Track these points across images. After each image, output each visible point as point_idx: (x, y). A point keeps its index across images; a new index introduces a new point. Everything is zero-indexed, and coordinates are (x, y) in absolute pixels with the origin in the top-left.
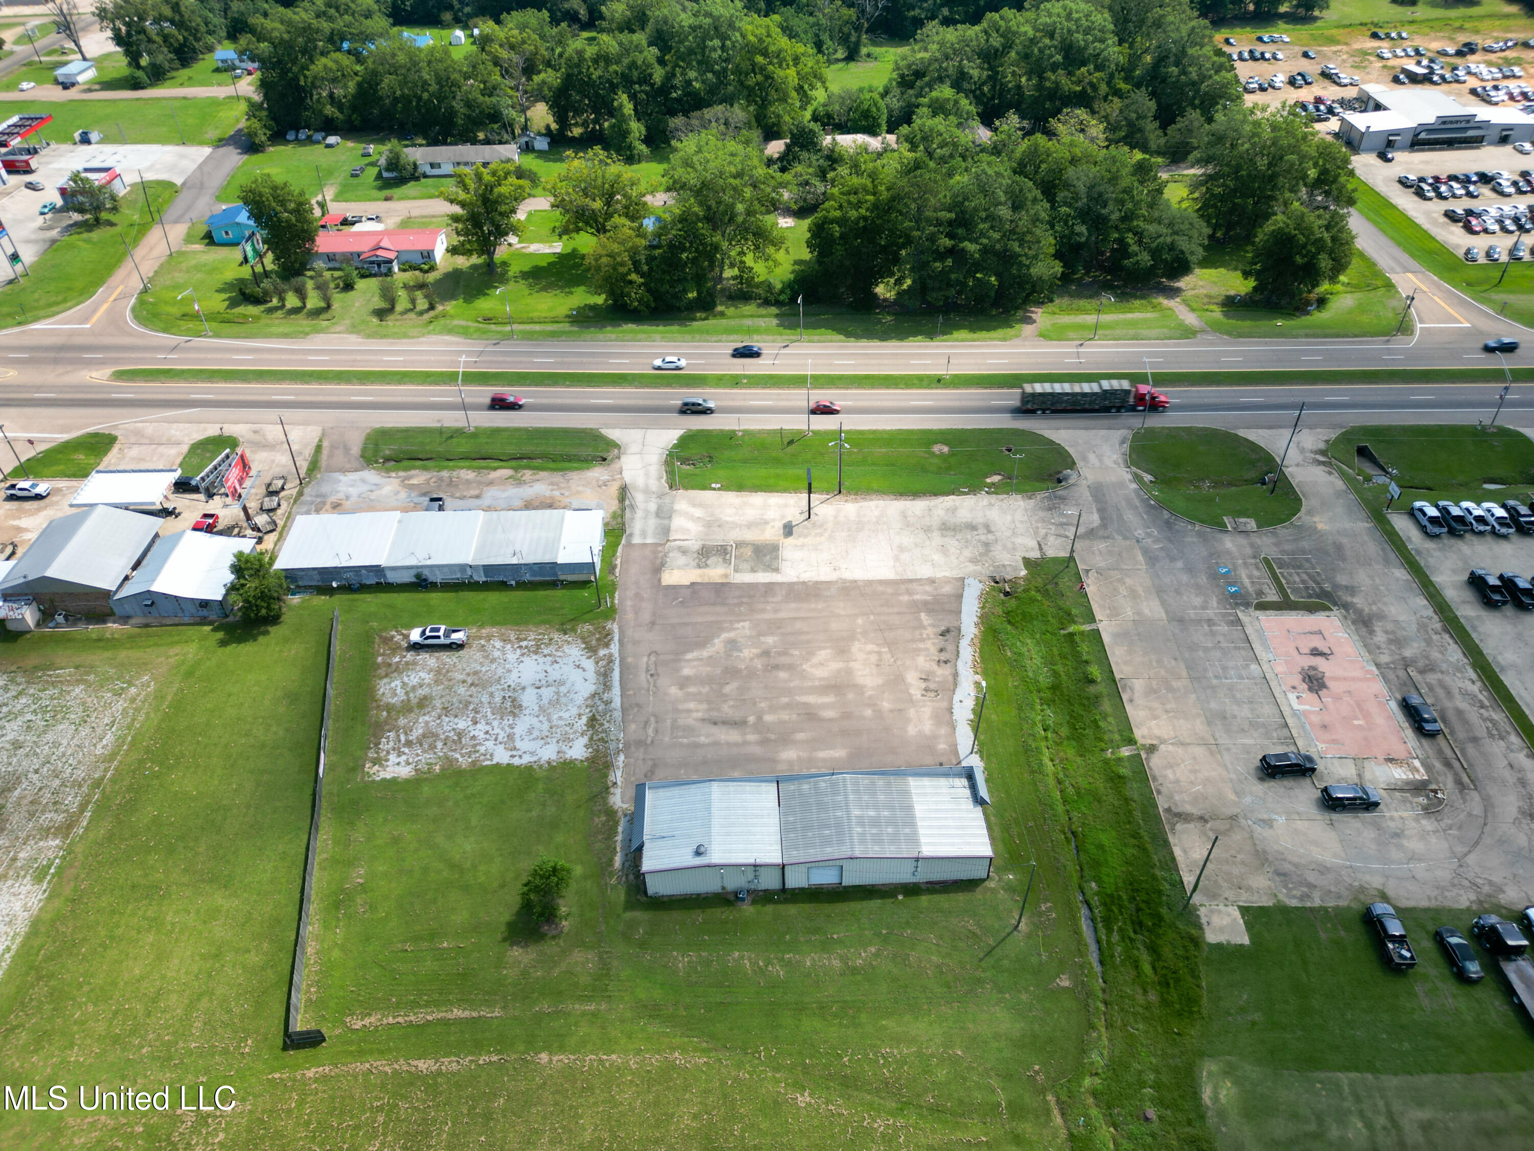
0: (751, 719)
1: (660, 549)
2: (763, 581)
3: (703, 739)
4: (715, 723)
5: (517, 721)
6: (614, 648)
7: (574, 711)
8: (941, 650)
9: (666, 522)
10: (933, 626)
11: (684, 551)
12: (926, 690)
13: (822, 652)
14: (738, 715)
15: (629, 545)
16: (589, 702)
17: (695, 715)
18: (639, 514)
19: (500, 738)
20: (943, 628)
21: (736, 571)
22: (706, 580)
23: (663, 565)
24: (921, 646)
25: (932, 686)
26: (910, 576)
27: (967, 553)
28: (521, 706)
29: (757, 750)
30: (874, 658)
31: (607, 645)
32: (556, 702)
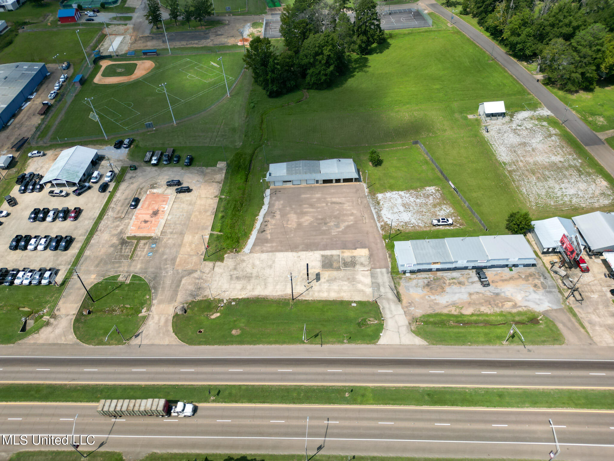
0: (329, 204)
1: (373, 266)
2: (328, 251)
3: (343, 199)
4: (340, 203)
5: (402, 202)
6: (379, 225)
7: (385, 206)
8: (266, 225)
9: (374, 281)
10: (267, 234)
11: (362, 264)
12: (275, 213)
13: (306, 224)
14: (333, 205)
15: (387, 268)
16: (381, 208)
17: (347, 205)
18: (387, 284)
19: (405, 197)
20: (264, 233)
21: (339, 256)
22: (351, 251)
23: (370, 258)
24: (273, 227)
25: (273, 214)
26: (270, 254)
27: (244, 264)
28: (403, 206)
29: (327, 196)
30: (289, 223)
31: (382, 226)
32: (392, 208)
